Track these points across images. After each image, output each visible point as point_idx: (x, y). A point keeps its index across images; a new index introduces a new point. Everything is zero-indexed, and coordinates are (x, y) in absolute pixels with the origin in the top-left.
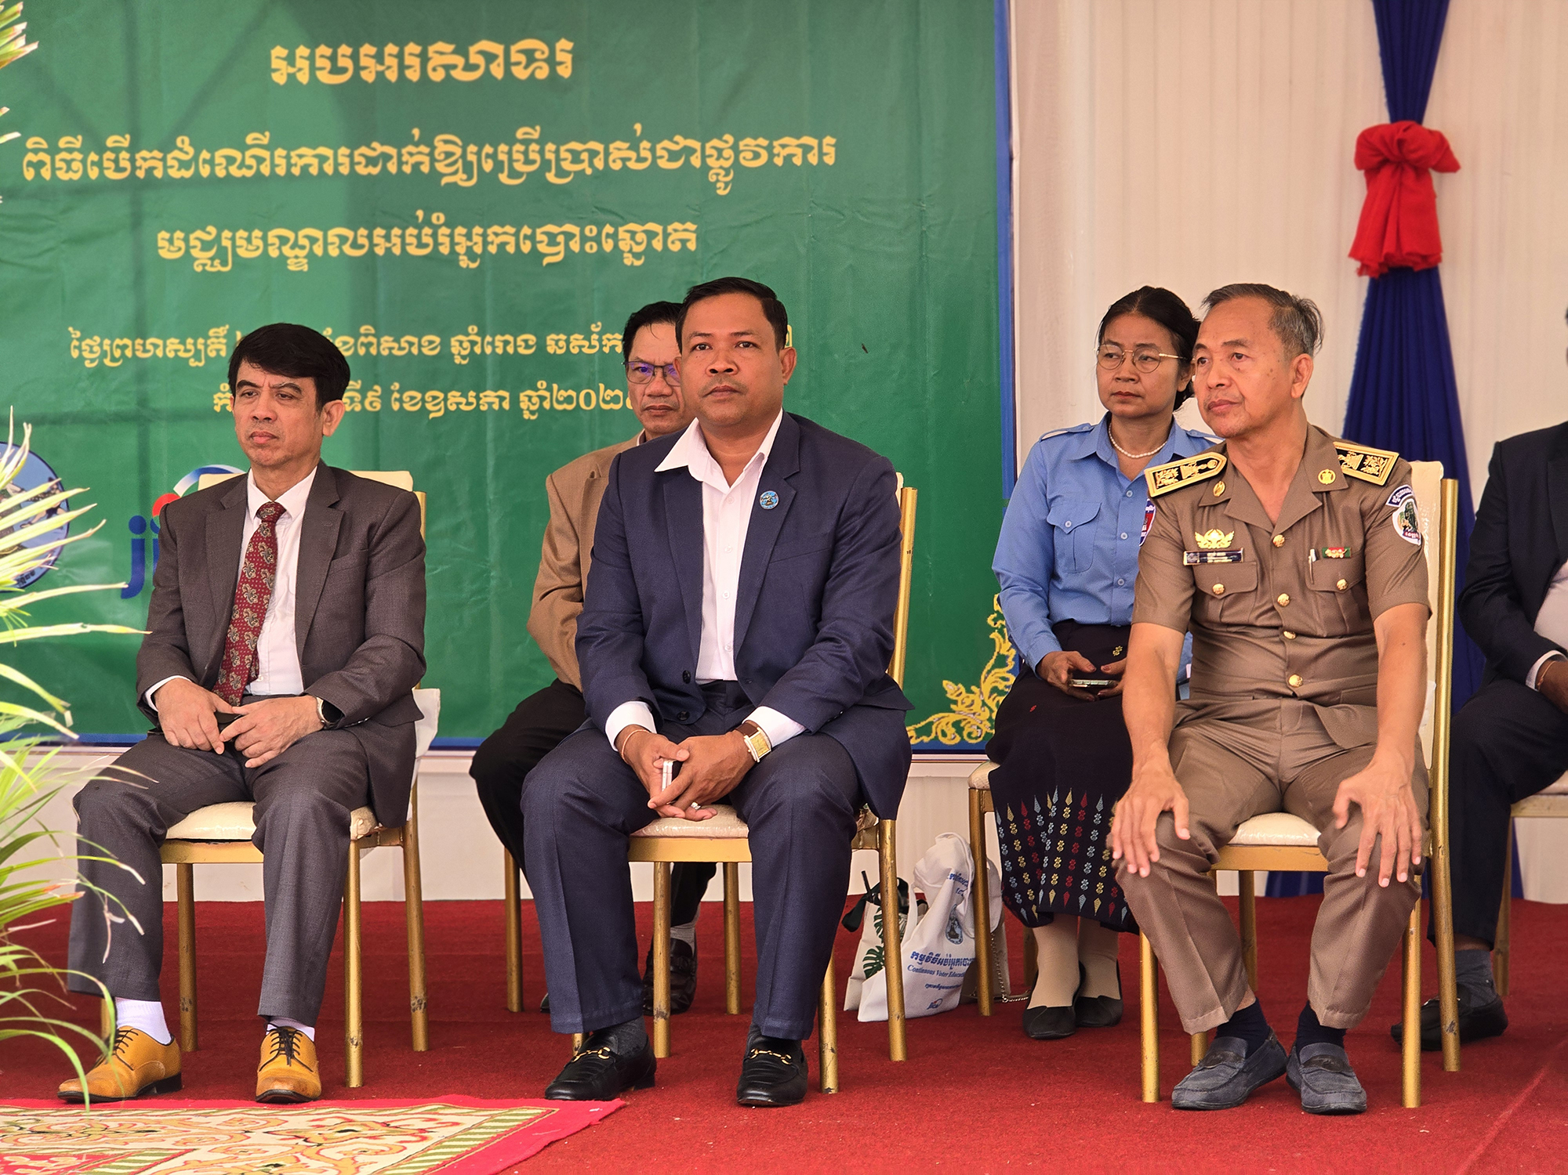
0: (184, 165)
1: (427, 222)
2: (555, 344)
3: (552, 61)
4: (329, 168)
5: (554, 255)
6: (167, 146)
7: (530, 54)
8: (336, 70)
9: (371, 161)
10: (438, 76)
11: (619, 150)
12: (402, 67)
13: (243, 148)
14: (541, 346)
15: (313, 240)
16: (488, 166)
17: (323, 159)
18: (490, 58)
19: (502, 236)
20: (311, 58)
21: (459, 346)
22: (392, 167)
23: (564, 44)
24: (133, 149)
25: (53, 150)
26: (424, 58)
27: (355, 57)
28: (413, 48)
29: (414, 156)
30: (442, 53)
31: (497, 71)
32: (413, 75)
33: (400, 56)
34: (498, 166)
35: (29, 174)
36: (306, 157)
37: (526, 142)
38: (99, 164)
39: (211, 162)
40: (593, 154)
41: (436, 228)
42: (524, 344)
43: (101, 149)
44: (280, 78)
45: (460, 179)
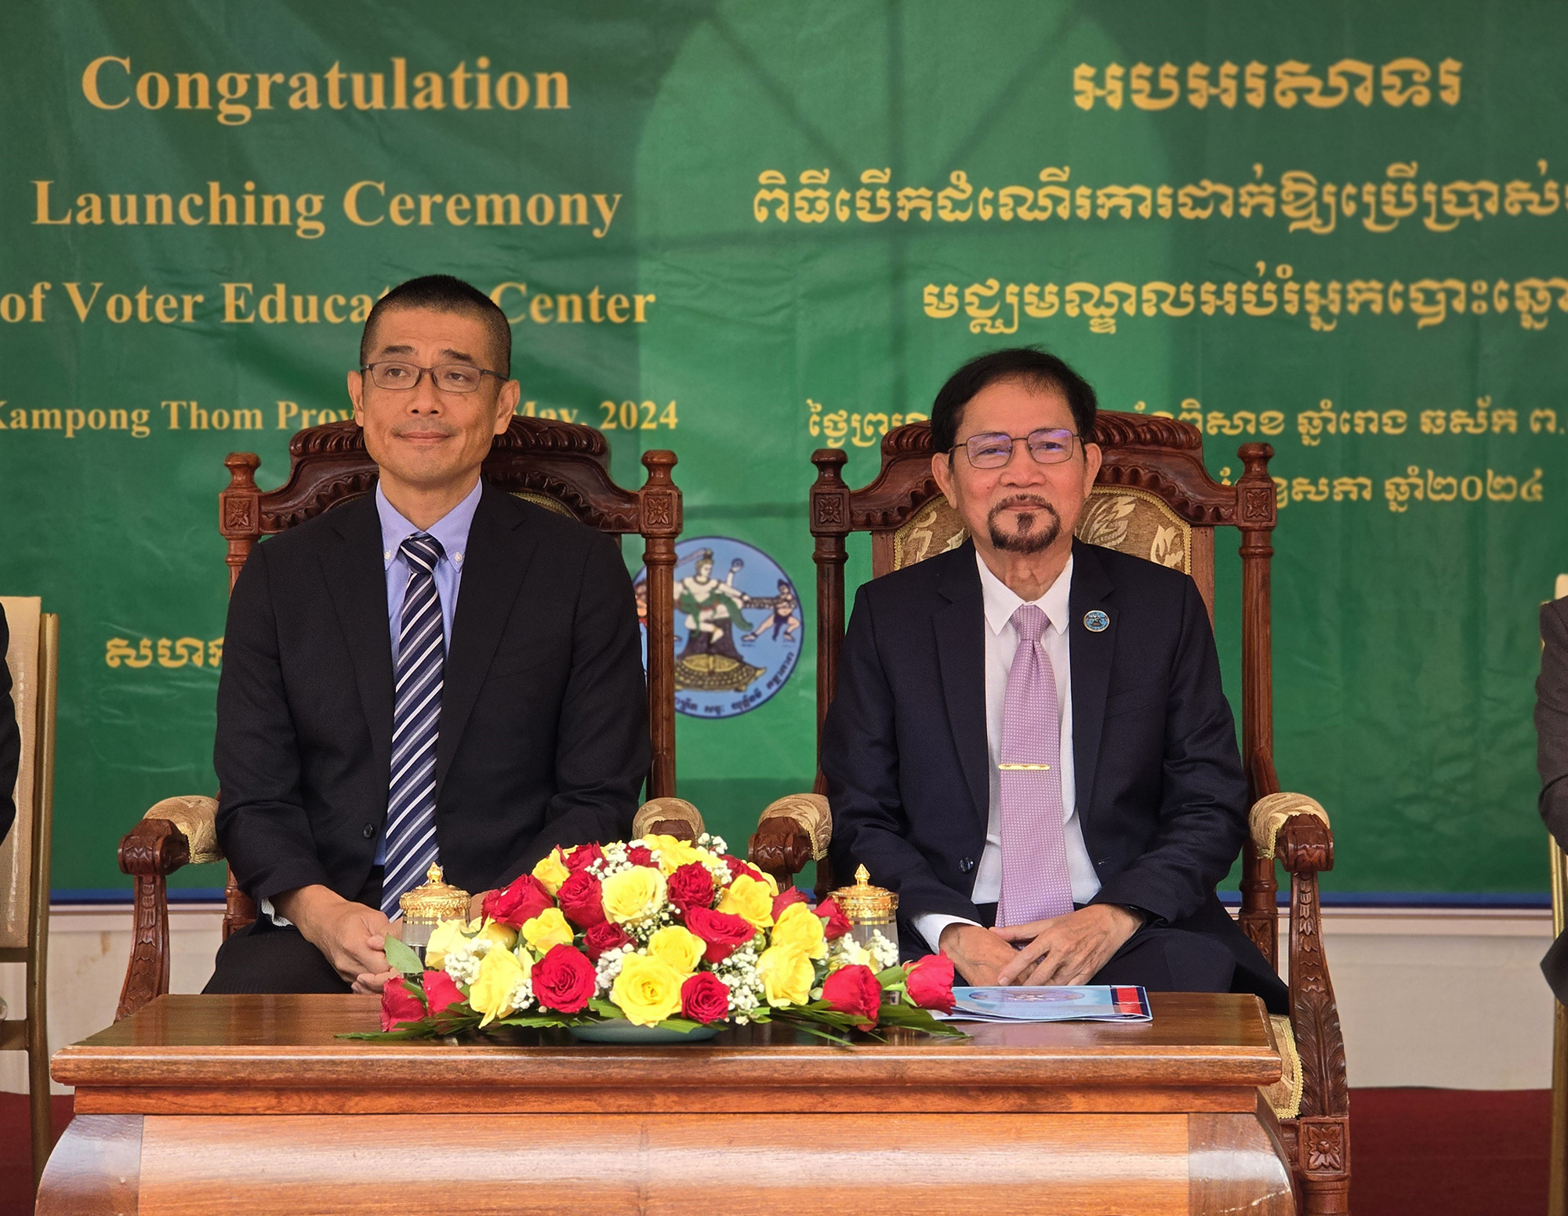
0: (958, 205)
1: (1270, 276)
2: (1431, 422)
3: (1434, 85)
4: (1145, 211)
5: (1432, 316)
6: (939, 183)
7: (1406, 78)
8: (1157, 93)
9: (1200, 203)
10: (1287, 101)
11: (1518, 192)
12: (1242, 91)
13: (1036, 185)
14: (1414, 423)
15: (1123, 297)
16: (1350, 209)
17: (1137, 200)
18: (1355, 80)
19: (1365, 293)
20: (1126, 79)
21: (1309, 425)
22: (1227, 210)
23: (1450, 65)
24: (894, 186)
25: (792, 187)
26: (1270, 80)
27: (1182, 78)
28: (1256, 68)
29: (1255, 197)
30: (1293, 75)
31: (1364, 96)
32: (1256, 100)
33: (1240, 78)
34: (1363, 210)
35: (761, 215)
36: (1117, 198)
37: (1400, 182)
38: (851, 204)
39: (994, 202)
40: (1484, 196)
41: (1281, 283)
42: (1391, 422)
43: (854, 186)
44: (1084, 103)
45: (1314, 225)
